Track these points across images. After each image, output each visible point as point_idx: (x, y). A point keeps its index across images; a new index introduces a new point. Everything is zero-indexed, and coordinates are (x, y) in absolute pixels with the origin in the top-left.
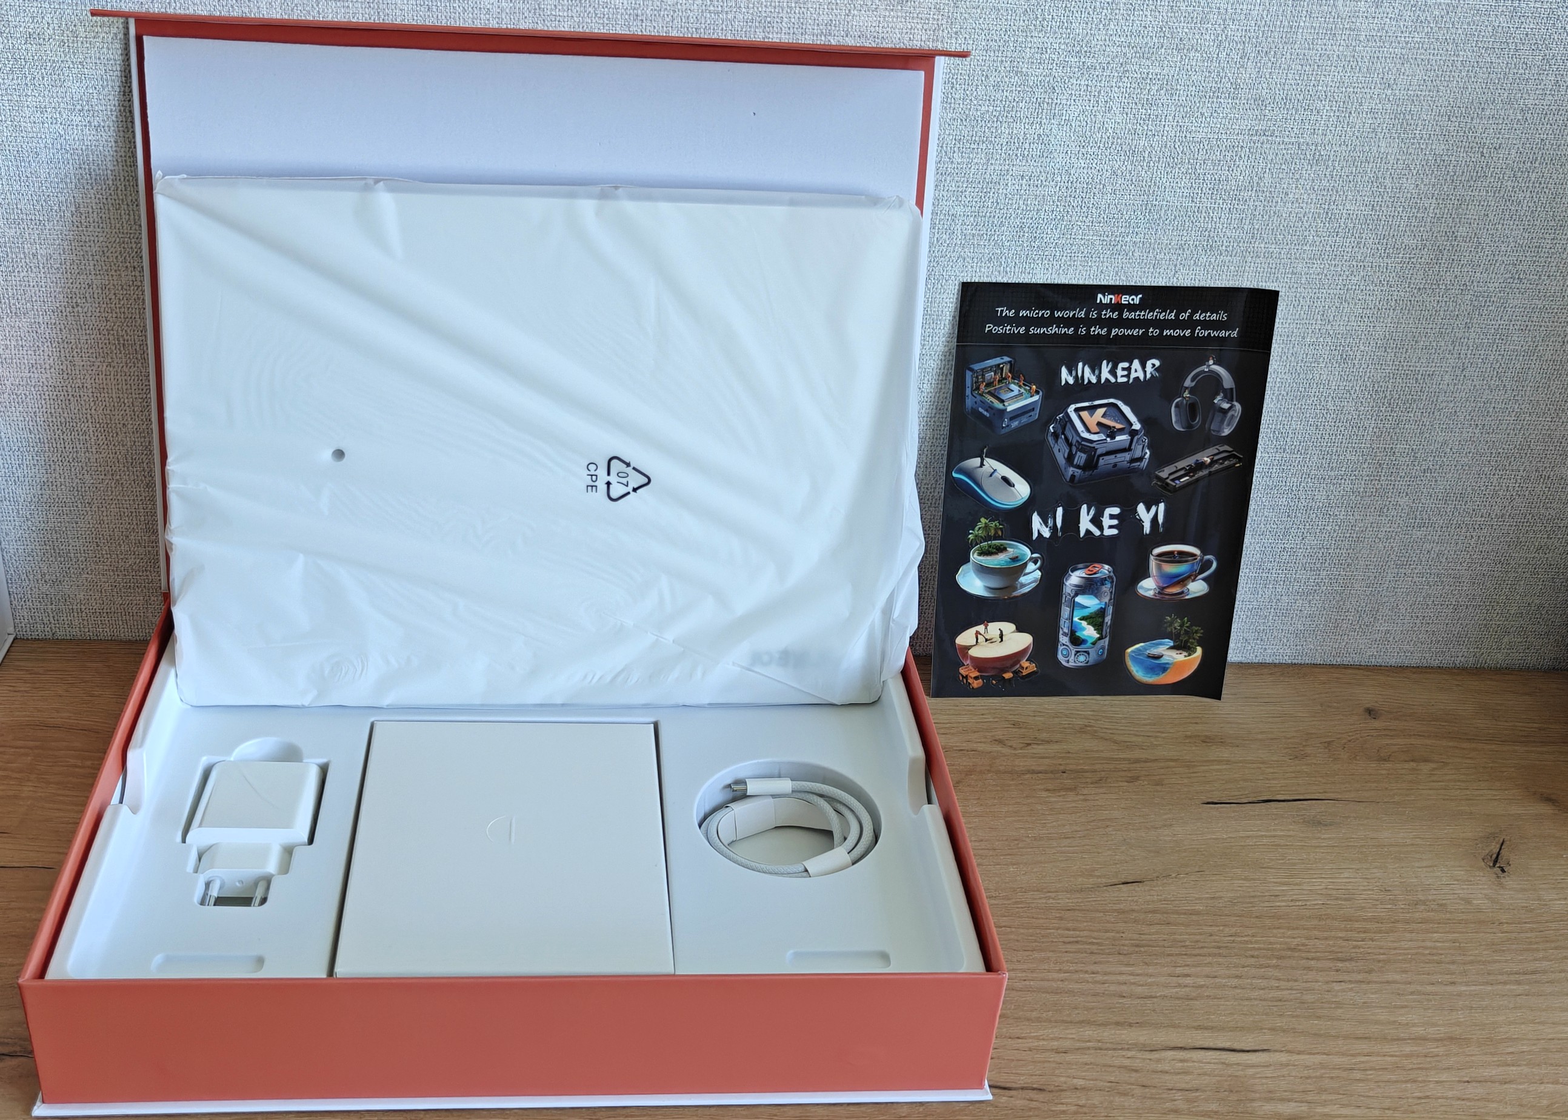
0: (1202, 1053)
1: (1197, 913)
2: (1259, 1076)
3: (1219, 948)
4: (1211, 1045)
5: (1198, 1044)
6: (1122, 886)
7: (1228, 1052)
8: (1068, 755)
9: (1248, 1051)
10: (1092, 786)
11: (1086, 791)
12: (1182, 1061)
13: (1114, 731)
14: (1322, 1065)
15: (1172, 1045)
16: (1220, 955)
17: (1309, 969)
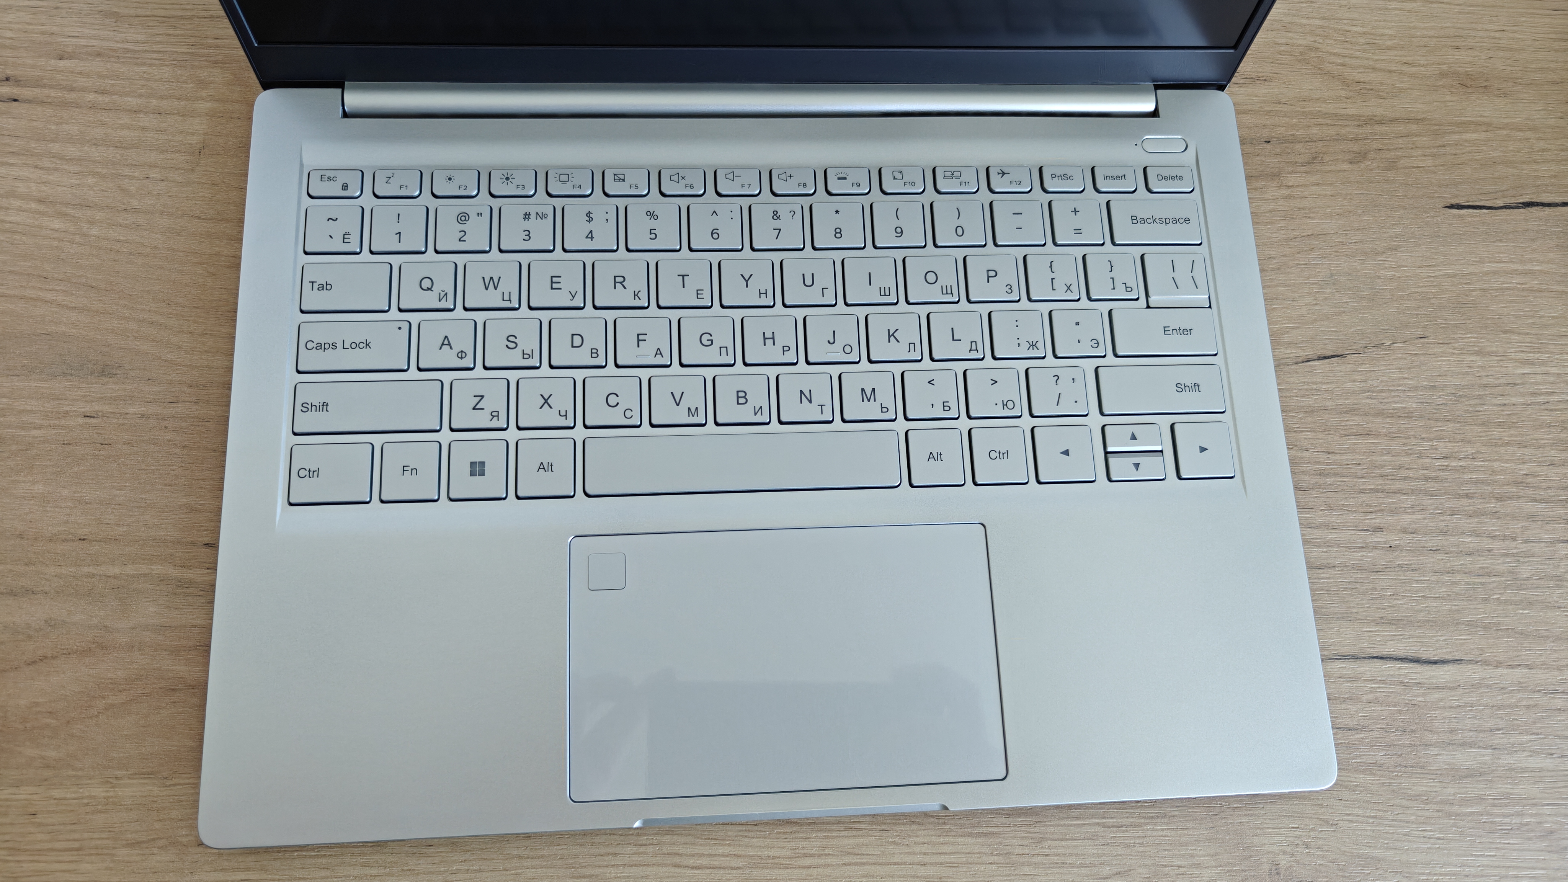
0: (1378, 664)
1: (1408, 415)
2: (1442, 704)
3: (1426, 479)
4: (1389, 649)
5: (1376, 650)
6: (1317, 363)
7: (1412, 665)
8: (1278, 108)
9: (1435, 662)
10: (1302, 169)
11: (1291, 180)
12: (1351, 679)
13: (1347, 60)
14: (1522, 687)
15: (1344, 651)
16: (1425, 492)
17: (1533, 518)
